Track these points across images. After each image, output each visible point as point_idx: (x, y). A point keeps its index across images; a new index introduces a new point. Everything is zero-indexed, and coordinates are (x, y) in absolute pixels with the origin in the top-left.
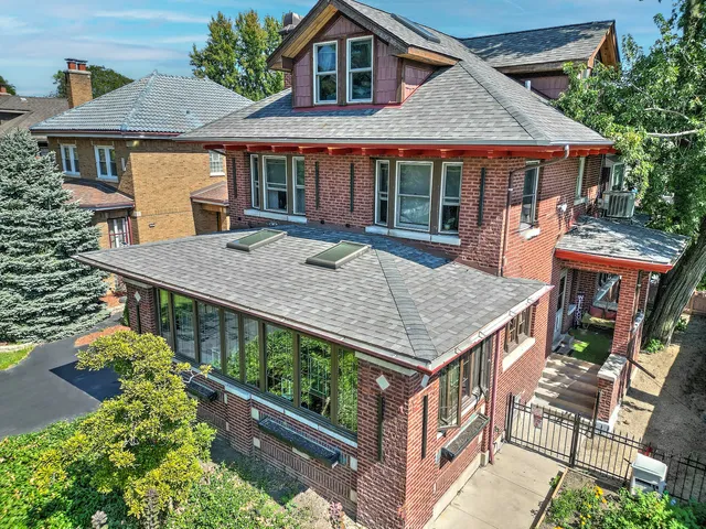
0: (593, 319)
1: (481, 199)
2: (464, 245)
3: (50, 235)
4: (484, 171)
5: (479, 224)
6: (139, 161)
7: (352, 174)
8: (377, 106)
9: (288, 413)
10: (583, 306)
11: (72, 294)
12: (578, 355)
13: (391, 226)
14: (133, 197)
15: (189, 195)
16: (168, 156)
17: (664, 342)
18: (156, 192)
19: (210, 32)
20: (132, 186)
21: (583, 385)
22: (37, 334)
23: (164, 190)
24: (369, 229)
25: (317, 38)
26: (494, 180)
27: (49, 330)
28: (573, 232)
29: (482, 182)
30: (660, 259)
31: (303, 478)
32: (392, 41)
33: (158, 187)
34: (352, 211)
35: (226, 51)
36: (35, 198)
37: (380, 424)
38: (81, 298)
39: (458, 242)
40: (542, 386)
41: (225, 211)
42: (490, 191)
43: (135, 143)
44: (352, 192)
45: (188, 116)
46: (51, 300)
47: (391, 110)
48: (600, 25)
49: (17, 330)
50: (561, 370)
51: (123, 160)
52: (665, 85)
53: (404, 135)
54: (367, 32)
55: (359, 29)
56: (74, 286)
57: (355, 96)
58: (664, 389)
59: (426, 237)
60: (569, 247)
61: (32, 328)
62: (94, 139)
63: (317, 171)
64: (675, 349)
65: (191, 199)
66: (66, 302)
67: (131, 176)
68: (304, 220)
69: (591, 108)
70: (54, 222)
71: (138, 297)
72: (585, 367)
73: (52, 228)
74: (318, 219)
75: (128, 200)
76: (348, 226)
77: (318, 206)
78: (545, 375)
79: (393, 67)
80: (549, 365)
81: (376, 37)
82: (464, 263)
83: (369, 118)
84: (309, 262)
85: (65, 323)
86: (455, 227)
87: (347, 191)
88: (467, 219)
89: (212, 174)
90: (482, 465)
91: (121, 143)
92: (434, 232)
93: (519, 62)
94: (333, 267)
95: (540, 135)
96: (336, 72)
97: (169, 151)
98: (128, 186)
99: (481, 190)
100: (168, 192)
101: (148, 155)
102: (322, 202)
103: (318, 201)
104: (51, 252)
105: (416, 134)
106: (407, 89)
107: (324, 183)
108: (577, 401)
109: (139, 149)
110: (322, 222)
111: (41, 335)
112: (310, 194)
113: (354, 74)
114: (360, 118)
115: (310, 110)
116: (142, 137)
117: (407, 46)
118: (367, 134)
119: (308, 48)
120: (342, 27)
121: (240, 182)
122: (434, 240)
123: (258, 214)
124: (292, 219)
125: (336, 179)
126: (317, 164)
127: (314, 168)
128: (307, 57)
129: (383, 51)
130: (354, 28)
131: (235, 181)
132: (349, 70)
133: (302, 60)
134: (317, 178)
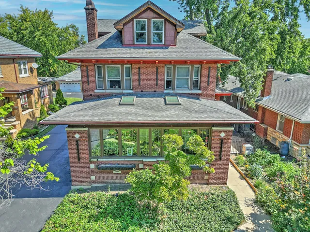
1: (209, 77)
2: (203, 92)
4: (209, 68)
5: (208, 85)
7: (157, 71)
8: (166, 46)
13: (174, 90)
24: (165, 92)
25: (136, 17)
26: (213, 71)
34: (157, 85)
39: (200, 92)
42: (211, 74)
44: (157, 78)
53: (190, 56)
54: (161, 17)
55: (157, 16)
59: (190, 92)
63: (139, 71)
68: (132, 91)
71: (77, 136)
74: (139, 90)
77: (139, 85)
79: (173, 32)
81: (166, 19)
82: (203, 98)
83: (166, 50)
84: (167, 104)
87: (155, 78)
92: (191, 89)
94: (180, 105)
96: (146, 31)
99: (209, 74)
102: (142, 83)
103: (139, 83)
107: (143, 76)
110: (142, 91)
112: (135, 79)
113: (155, 33)
115: (133, 46)
119: (132, 20)
120: (149, 14)
121: (91, 78)
122: (193, 92)
123: (104, 91)
124: (124, 91)
125: (149, 74)
126: (139, 68)
127: (137, 70)
128: (131, 24)
129: (169, 26)
130: (155, 15)
131: (88, 77)
132: (152, 31)
133: (128, 25)
134: (139, 74)
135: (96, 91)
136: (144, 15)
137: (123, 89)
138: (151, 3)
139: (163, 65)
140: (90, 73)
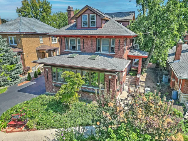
0: (133, 69)
1: (119, 45)
2: (116, 54)
3: (8, 59)
4: (119, 40)
5: (119, 50)
6: (24, 40)
7: (92, 41)
8: (97, 28)
9: (88, 87)
10: (131, 66)
11: (15, 73)
12: (131, 75)
13: (101, 52)
14: (22, 49)
15: (35, 48)
16: (30, 38)
17: (144, 72)
18: (28, 48)
19: (22, 4)
20: (22, 46)
21: (134, 80)
22: (7, 84)
23: (30, 47)
24: (96, 52)
25: (83, 14)
26: (122, 42)
27: (11, 83)
28: (130, 52)
29: (119, 42)
30: (145, 55)
31: (92, 99)
32: (101, 16)
33: (28, 46)
34: (92, 49)
35: (28, 9)
36: (3, 50)
37: (109, 84)
38: (17, 74)
39: (115, 54)
40: (126, 81)
41: (46, 52)
42: (121, 44)
43: (22, 35)
44: (92, 45)
45: (33, 28)
46: (11, 75)
47: (100, 29)
48: (133, 12)
49: (3, 83)
50: (129, 78)
51: (19, 40)
52: (145, 24)
53: (105, 34)
54: (95, 13)
55: (92, 13)
56: (15, 72)
57: (91, 26)
58: (146, 80)
59: (109, 53)
60: (130, 54)
61: (6, 83)
62: (8, 34)
63: (84, 41)
64: (146, 74)
65: (36, 49)
66: (14, 76)
67: (22, 44)
68: (80, 52)
69: (134, 28)
70: (10, 56)
71: (47, 70)
72: (133, 77)
73: (9, 57)
74: (84, 51)
75: (21, 50)
76: (91, 52)
78: (126, 79)
79: (100, 20)
80: (127, 78)
81: (97, 14)
82: (116, 57)
83: (96, 30)
84: (88, 59)
85: (14, 81)
86: (113, 51)
88: (116, 49)
89: (40, 43)
90: (120, 94)
91: (18, 35)
92: (110, 52)
93: (119, 19)
94: (95, 59)
95: (131, 34)
96: (87, 21)
97: (30, 37)
98: (21, 46)
99: (119, 44)
100: (31, 48)
101: (25, 38)
102: (85, 47)
103: (84, 47)
104: (9, 63)
105: (108, 34)
106: (103, 25)
107: (85, 44)
108: (133, 83)
109: (24, 37)
110: (85, 52)
111: (9, 84)
112: (82, 46)
113: (91, 21)
114: (94, 30)
115: (81, 28)
116: (24, 34)
117: (104, 17)
118: (97, 34)
119: (81, 15)
120: (89, 12)
121: (63, 44)
122: (110, 53)
123: (68, 51)
124: (77, 51)
125: (88, 43)
126: (83, 40)
127: (83, 41)
128: (80, 17)
129: (98, 17)
130: (92, 12)
131: (62, 44)
132: (90, 21)
133: (79, 18)
134: (84, 43)
135: (65, 51)
136: (86, 12)
137: (77, 50)
138: (88, 6)
139: (95, 38)
140: (63, 42)
